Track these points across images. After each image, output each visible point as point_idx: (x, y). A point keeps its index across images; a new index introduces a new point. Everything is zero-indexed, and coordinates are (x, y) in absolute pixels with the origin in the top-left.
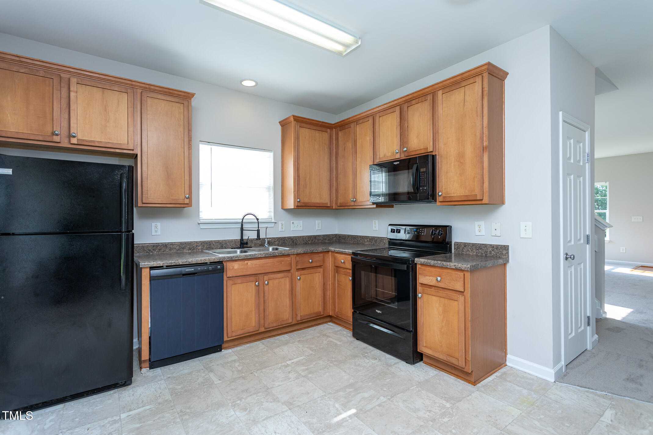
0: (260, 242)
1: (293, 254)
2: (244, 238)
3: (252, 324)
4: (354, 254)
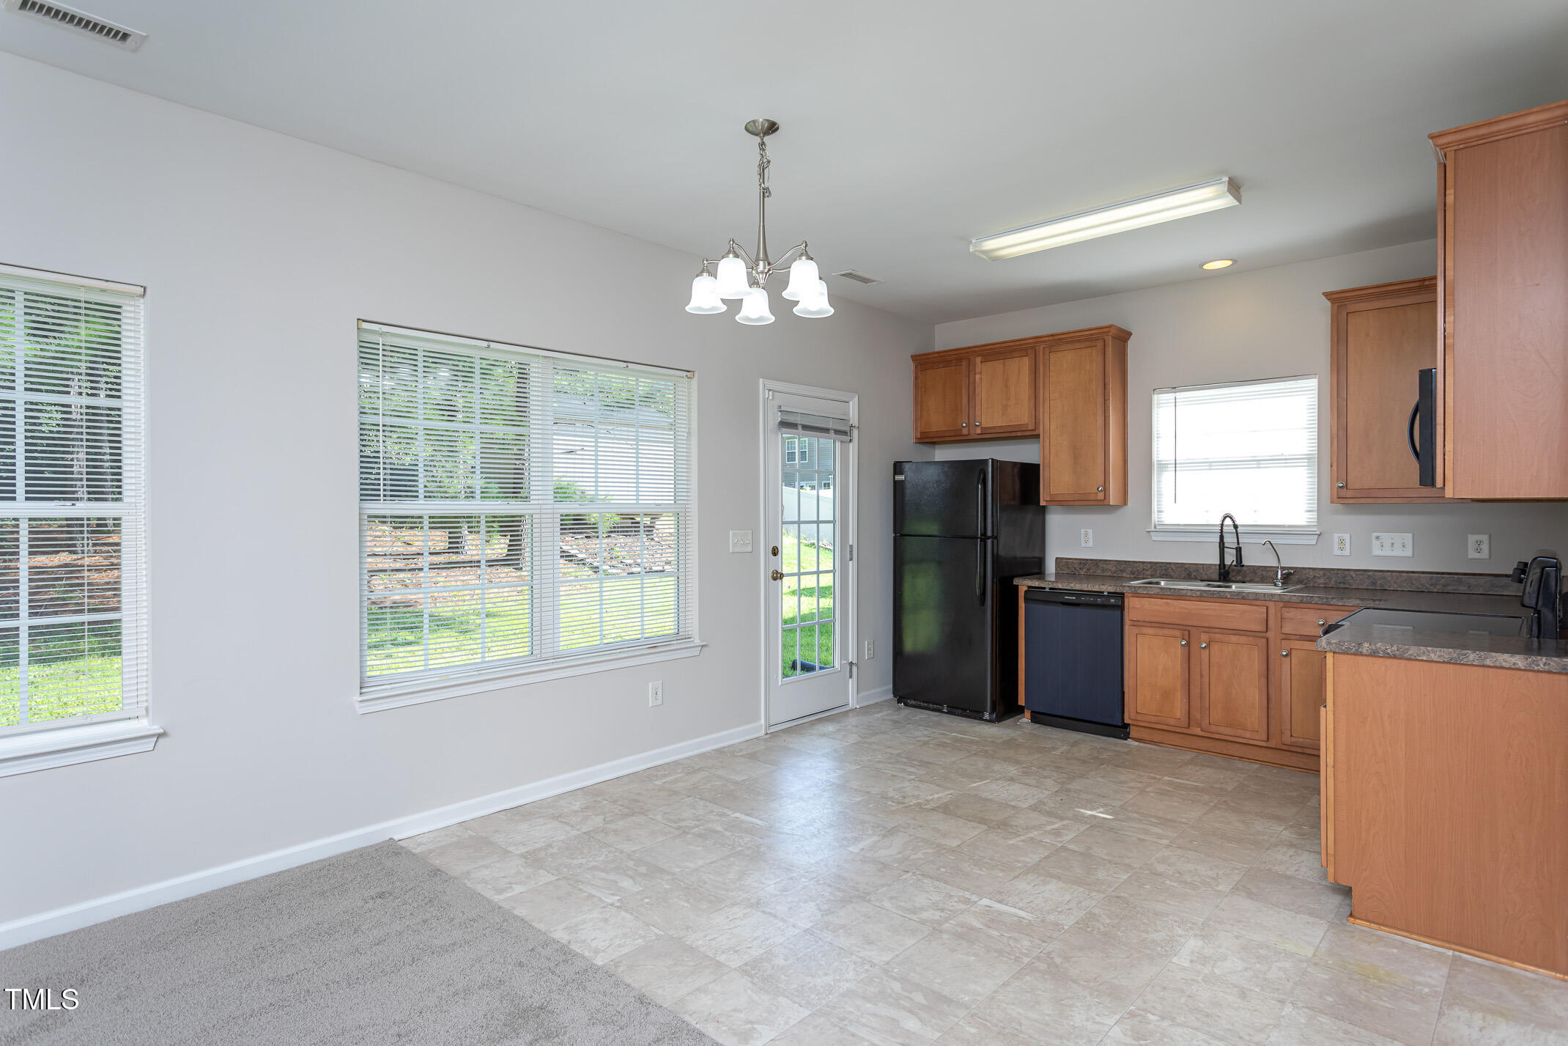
2: (1224, 562)
3: (1177, 712)
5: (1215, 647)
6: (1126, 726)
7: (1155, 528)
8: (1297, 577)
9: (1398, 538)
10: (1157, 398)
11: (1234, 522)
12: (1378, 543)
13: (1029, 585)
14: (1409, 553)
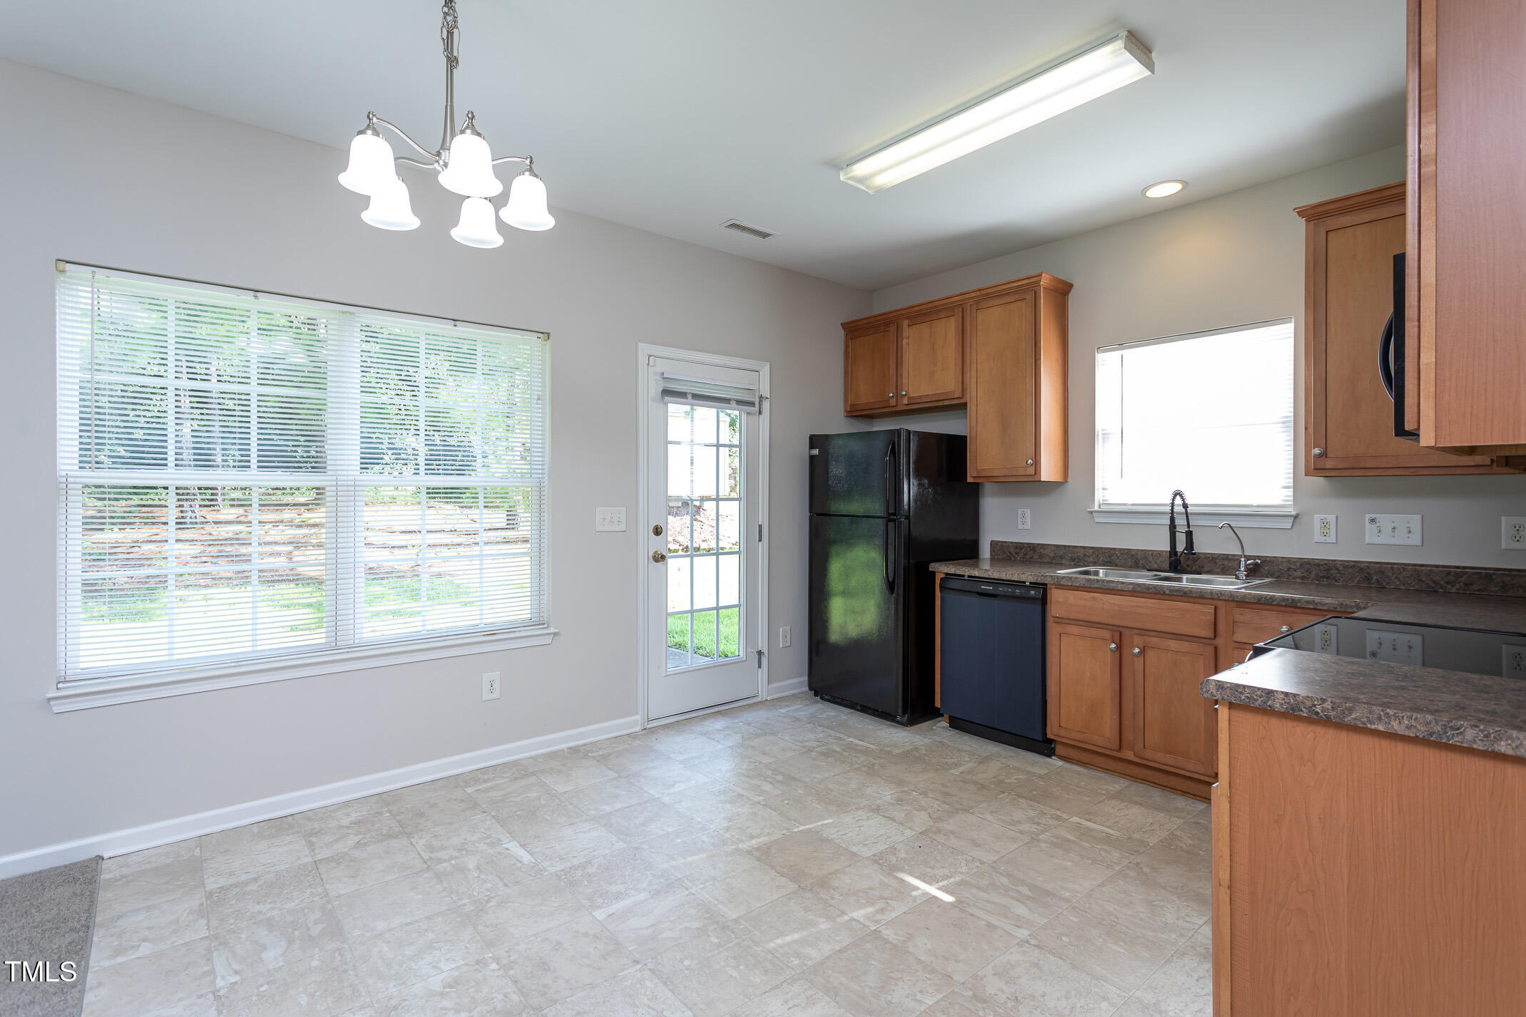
5: (1151, 655)
6: (1051, 741)
7: (1100, 508)
8: (1266, 568)
9: (1400, 520)
10: (1100, 357)
11: (1183, 500)
12: (1374, 527)
13: (945, 571)
14: (1415, 539)
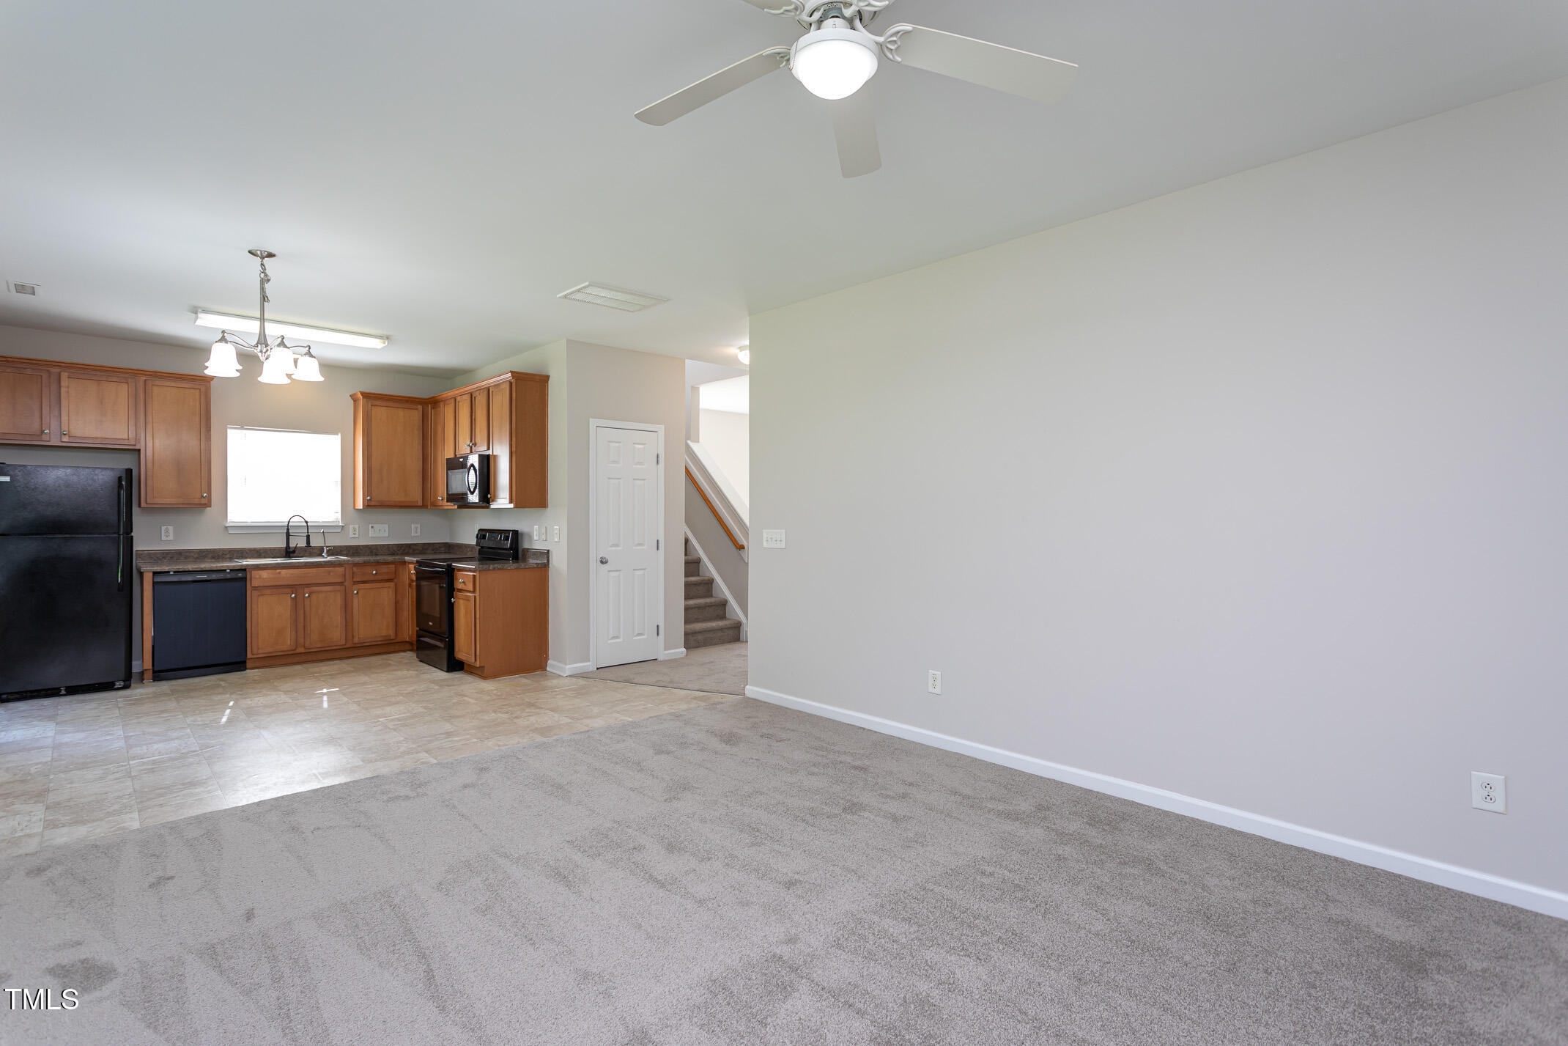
0: (309, 550)
1: (348, 564)
2: (291, 546)
3: (287, 642)
4: (417, 562)
5: (314, 596)
7: (231, 524)
